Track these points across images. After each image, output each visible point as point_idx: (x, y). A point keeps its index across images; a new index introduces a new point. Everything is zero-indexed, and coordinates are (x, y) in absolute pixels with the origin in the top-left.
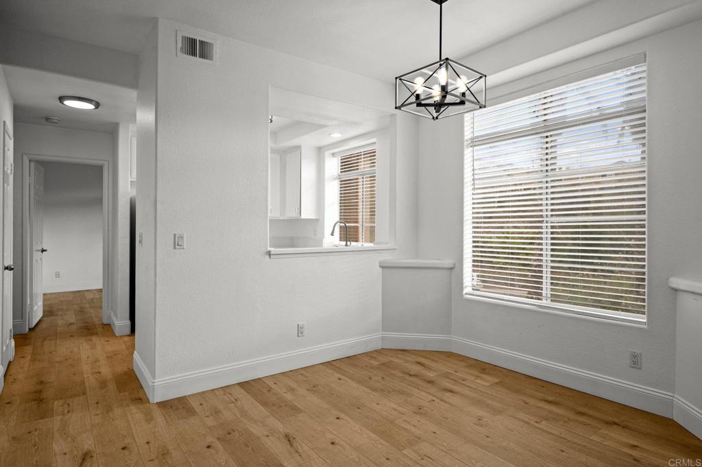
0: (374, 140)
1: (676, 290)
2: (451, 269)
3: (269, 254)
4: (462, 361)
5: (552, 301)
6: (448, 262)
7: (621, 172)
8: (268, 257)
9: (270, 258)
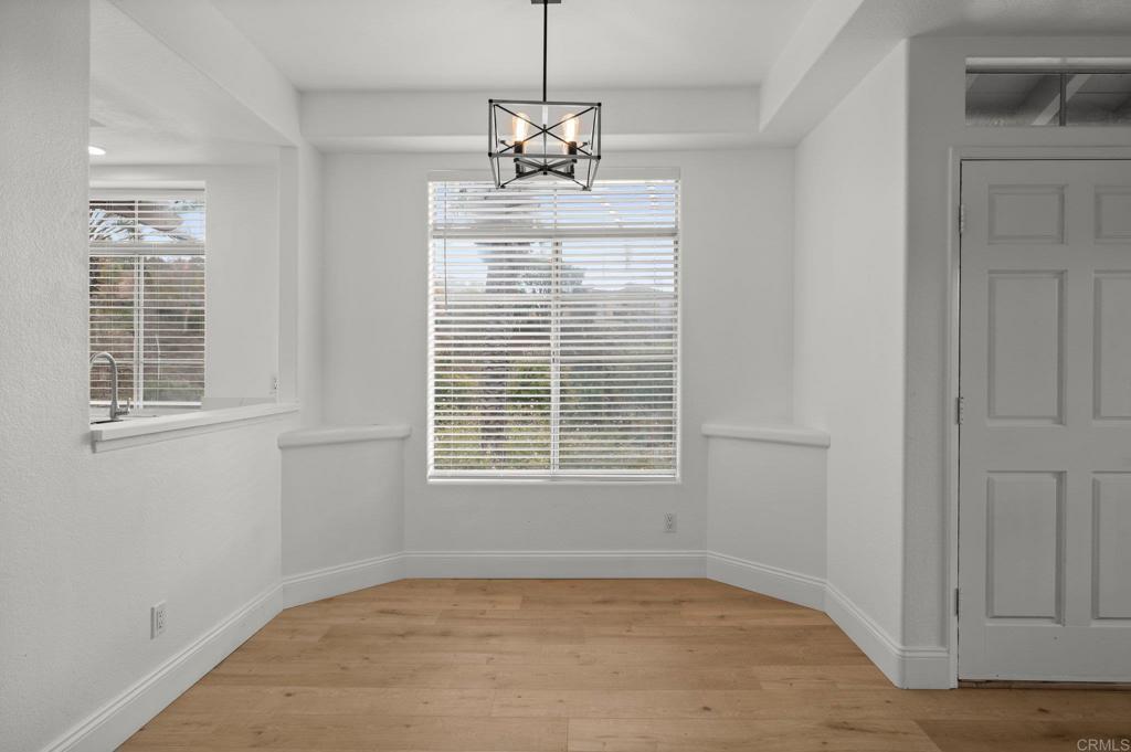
0: (201, 184)
1: (708, 437)
2: (403, 439)
3: (93, 440)
4: (439, 586)
5: (560, 467)
6: (400, 429)
7: (646, 302)
8: (88, 448)
9: (94, 450)
